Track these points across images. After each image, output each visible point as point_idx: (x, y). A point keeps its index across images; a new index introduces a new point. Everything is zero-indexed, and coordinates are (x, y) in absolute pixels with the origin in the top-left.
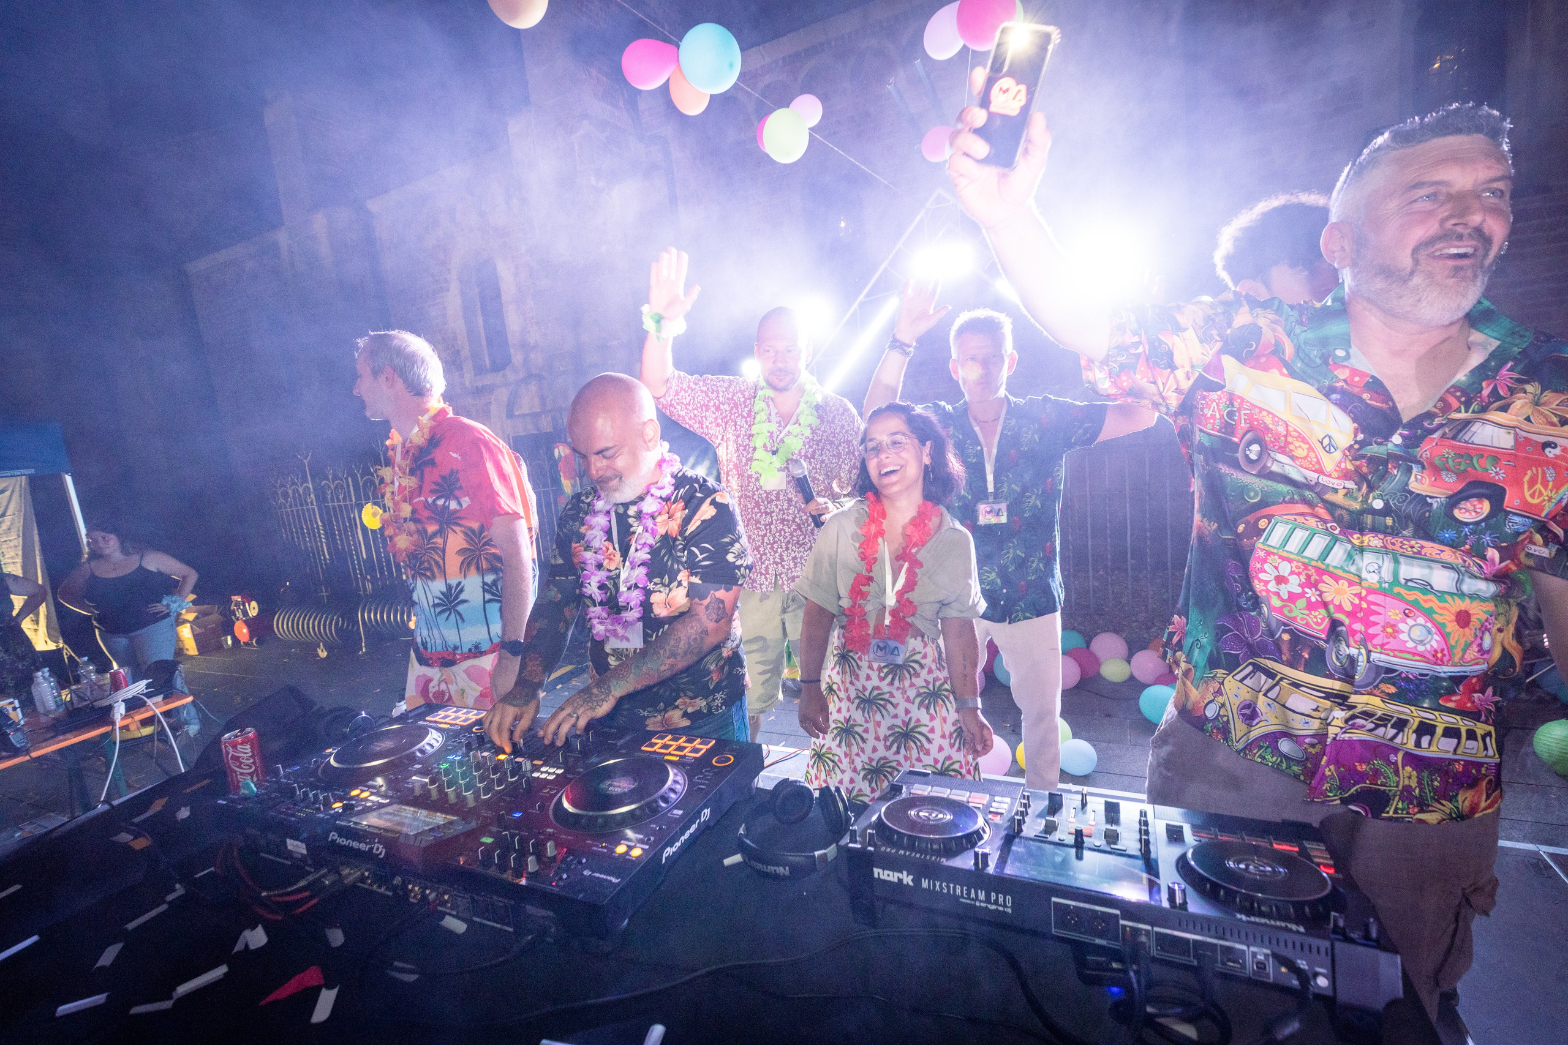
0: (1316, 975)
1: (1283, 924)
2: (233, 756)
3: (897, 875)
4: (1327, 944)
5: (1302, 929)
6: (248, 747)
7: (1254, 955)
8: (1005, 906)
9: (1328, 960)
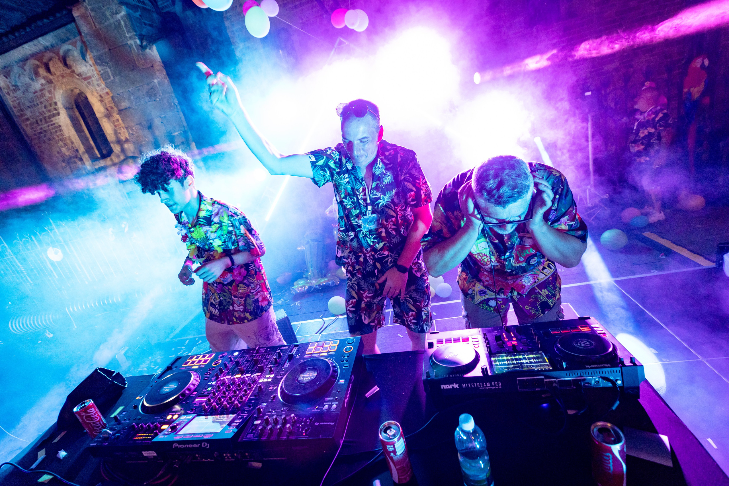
0: (617, 380)
1: (603, 365)
2: (86, 416)
3: (451, 385)
4: (619, 369)
5: (609, 365)
6: (93, 409)
7: (595, 379)
8: (498, 386)
9: (620, 374)
